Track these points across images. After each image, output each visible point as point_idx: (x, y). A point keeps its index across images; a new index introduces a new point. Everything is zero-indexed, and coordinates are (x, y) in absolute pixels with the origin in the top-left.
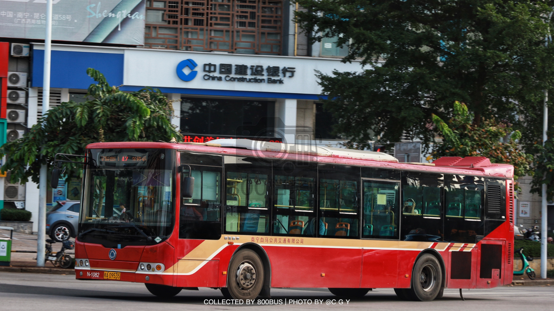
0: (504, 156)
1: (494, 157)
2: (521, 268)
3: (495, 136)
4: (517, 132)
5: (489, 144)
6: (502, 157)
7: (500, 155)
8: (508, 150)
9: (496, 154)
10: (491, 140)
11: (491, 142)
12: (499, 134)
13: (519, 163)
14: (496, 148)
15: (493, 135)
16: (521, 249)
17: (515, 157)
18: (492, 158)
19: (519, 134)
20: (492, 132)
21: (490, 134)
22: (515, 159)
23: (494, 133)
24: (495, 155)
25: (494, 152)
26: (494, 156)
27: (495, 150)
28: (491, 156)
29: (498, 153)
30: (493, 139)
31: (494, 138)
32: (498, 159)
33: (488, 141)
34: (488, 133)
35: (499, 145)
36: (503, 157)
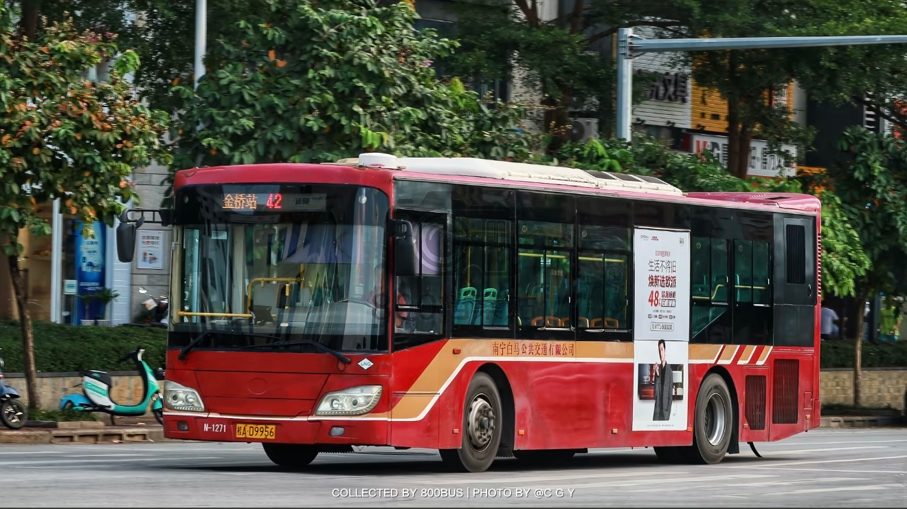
0: (97, 116)
1: (70, 118)
2: (139, 399)
3: (75, 63)
4: (128, 54)
5: (59, 85)
6: (90, 118)
7: (86, 114)
8: (105, 101)
9: (75, 109)
10: (63, 75)
11: (62, 79)
12: (84, 60)
13: (133, 131)
14: (77, 95)
15: (69, 62)
16: (138, 351)
17: (125, 118)
18: (67, 121)
19: (134, 59)
20: (65, 53)
21: (62, 59)
22: (125, 123)
23: (72, 57)
24: (73, 113)
25: (71, 104)
26: (70, 114)
27: (74, 100)
28: (64, 114)
29: (80, 108)
30: (68, 72)
31: (71, 68)
32: (82, 122)
33: (56, 76)
34: (56, 57)
35: (84, 87)
36: (94, 118)
